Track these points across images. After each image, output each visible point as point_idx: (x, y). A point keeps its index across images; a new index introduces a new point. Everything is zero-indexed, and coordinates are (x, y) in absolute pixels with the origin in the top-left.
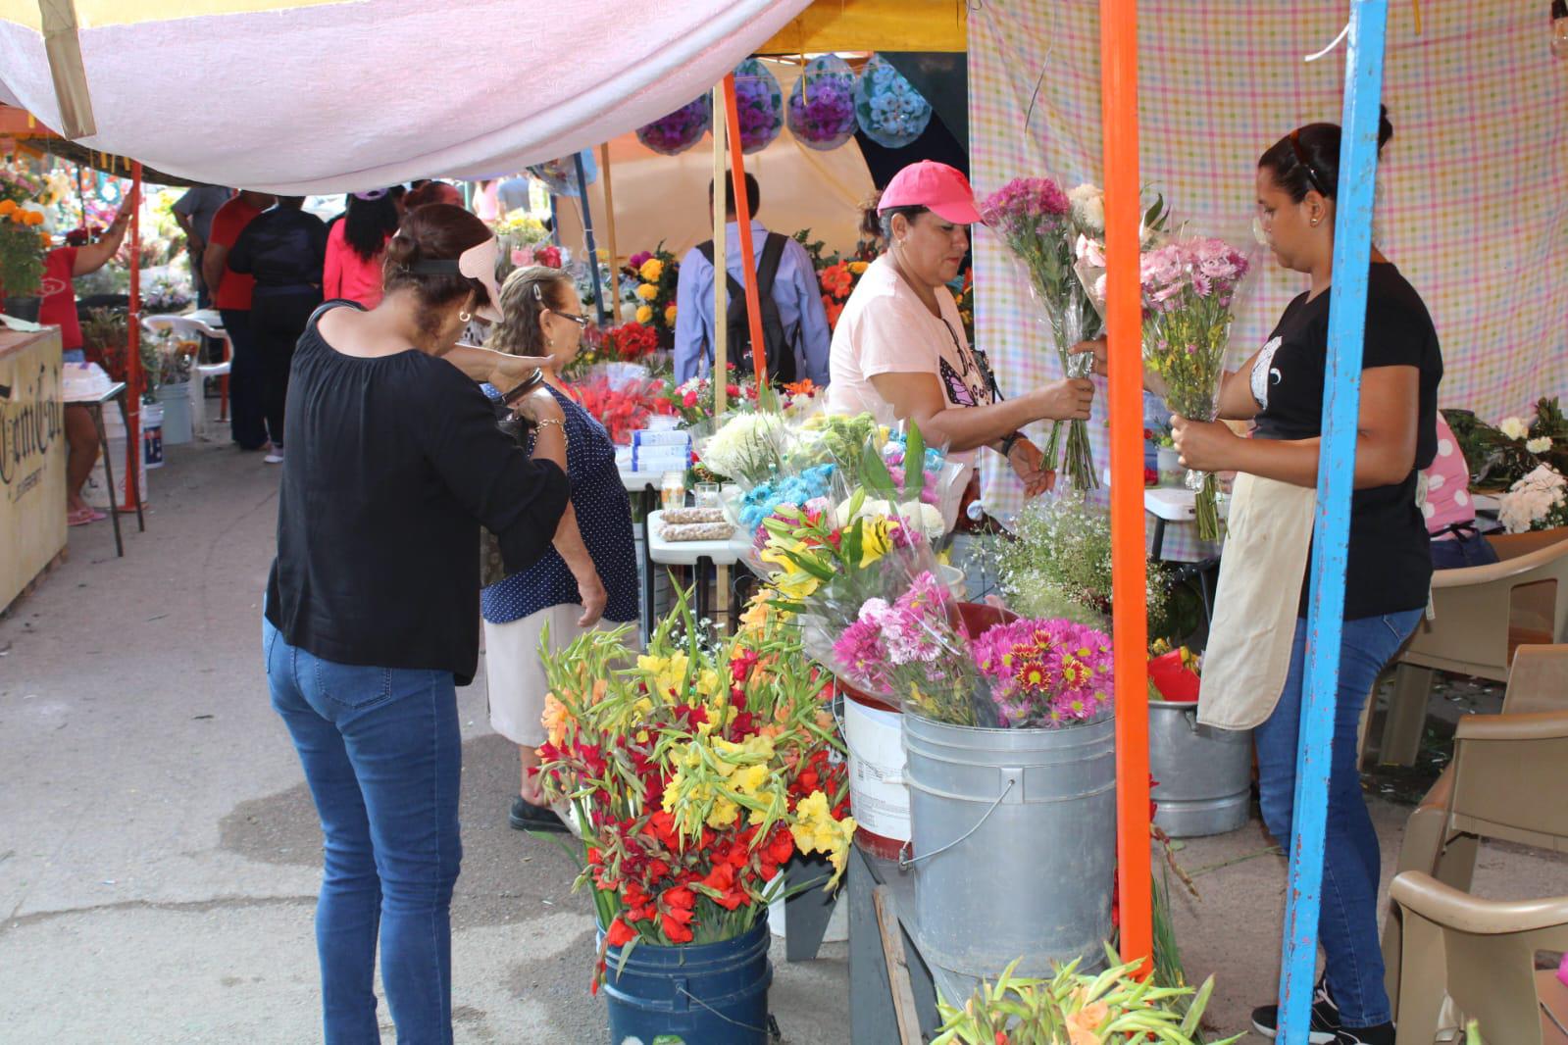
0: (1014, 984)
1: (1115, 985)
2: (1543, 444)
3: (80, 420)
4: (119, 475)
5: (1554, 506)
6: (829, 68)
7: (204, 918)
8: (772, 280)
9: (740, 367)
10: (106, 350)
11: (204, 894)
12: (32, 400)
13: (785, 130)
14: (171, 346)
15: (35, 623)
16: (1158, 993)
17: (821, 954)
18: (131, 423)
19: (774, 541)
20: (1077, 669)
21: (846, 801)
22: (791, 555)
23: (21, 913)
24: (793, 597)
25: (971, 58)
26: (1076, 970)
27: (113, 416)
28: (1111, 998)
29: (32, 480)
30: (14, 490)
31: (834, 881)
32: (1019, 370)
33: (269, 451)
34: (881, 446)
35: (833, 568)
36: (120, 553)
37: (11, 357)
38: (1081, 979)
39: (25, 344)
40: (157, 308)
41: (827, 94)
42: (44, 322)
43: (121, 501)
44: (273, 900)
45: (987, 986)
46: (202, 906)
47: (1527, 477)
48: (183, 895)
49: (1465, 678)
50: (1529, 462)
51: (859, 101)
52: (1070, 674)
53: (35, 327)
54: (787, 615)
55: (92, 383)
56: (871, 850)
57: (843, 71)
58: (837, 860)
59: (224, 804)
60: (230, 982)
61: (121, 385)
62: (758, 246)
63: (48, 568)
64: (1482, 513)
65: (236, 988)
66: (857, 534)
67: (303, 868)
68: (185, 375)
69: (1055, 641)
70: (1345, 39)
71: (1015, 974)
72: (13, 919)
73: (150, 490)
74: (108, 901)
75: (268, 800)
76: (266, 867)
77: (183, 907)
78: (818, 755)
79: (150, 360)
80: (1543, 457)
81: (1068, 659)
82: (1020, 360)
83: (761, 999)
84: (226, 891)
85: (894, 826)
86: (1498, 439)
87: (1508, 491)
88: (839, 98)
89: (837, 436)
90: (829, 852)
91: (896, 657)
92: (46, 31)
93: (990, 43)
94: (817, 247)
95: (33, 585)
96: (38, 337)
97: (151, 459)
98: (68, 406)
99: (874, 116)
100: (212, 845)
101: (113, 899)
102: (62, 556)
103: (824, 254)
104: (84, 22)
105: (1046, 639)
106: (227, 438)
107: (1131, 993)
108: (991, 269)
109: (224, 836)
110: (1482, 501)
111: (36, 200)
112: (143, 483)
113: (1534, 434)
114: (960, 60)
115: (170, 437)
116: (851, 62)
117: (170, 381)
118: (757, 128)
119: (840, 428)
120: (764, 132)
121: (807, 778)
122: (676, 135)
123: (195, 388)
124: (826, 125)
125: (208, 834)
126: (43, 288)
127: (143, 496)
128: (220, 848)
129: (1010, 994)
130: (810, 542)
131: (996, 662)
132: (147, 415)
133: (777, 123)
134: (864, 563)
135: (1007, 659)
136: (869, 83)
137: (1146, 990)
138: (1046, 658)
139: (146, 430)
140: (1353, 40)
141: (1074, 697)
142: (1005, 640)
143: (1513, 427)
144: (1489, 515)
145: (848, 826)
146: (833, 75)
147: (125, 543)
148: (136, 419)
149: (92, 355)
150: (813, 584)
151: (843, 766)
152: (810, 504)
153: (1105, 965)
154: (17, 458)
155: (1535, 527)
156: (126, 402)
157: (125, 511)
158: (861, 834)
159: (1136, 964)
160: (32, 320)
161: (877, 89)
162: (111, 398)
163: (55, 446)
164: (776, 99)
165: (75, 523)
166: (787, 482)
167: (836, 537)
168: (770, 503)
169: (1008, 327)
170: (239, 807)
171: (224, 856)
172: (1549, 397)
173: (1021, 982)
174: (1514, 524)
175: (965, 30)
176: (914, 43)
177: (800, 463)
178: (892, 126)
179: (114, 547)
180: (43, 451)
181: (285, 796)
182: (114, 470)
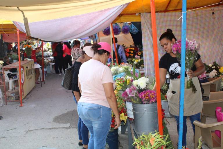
0: (144, 136)
1: (156, 135)
2: (214, 67)
3: (37, 70)
4: (42, 77)
5: (215, 75)
6: (126, 24)
7: (51, 130)
8: (118, 50)
9: (115, 61)
10: (40, 62)
11: (51, 127)
12: (30, 68)
13: (121, 32)
14: (48, 61)
15: (32, 95)
16: (161, 136)
17: (126, 133)
18: (43, 71)
19: (116, 82)
20: (152, 96)
21: (127, 114)
22: (118, 84)
23: (29, 130)
24: (119, 89)
25: (142, 22)
26: (151, 134)
27: (40, 70)
28: (155, 137)
29: (31, 78)
30: (29, 79)
31: (125, 124)
32: (149, 60)
33: (60, 74)
34: (130, 70)
35: (124, 85)
36: (42, 86)
37: (28, 63)
38: (152, 135)
39: (29, 62)
40: (47, 57)
41: (126, 28)
42: (32, 59)
43: (42, 80)
44: (59, 128)
45: (140, 136)
46: (51, 129)
47: (212, 71)
48: (48, 128)
49: (206, 97)
50: (212, 69)
51: (130, 28)
52: (151, 97)
53: (31, 59)
54: (118, 91)
55: (38, 66)
56: (130, 120)
57: (128, 25)
58: (125, 121)
59: (53, 116)
60: (54, 138)
61: (41, 66)
62: (116, 46)
63: (33, 88)
64: (207, 76)
65: (54, 139)
66: (126, 81)
67: (63, 124)
68: (50, 65)
69: (149, 93)
70: (181, 18)
71: (144, 134)
72: (28, 131)
73: (45, 79)
74: (39, 128)
75: (58, 116)
76: (58, 124)
77: (48, 129)
78: (123, 108)
79: (45, 63)
80: (214, 69)
81: (151, 95)
82: (149, 59)
83: (117, 138)
84: (53, 127)
85: (132, 117)
86: (208, 67)
87: (210, 73)
88: (128, 28)
89: (125, 69)
90: (124, 120)
91: (130, 96)
92: (24, 23)
93: (144, 20)
94: (125, 46)
95: (31, 91)
96: (31, 61)
97: (45, 75)
98: (35, 69)
99: (132, 30)
100: (52, 121)
101: (40, 128)
102: (35, 87)
103: (126, 47)
104: (29, 22)
105: (148, 93)
106: (55, 72)
107: (158, 136)
108: (145, 48)
109: (53, 120)
110: (207, 75)
111: (32, 44)
112: (44, 78)
113: (213, 66)
114: (140, 22)
115: (48, 72)
116: (129, 24)
117: (48, 66)
118: (118, 32)
119: (125, 68)
120: (119, 33)
121: (122, 111)
122: (108, 33)
123: (51, 66)
124: (126, 31)
125: (51, 120)
126: (32, 55)
127: (44, 80)
128: (53, 122)
129: (143, 137)
130: (121, 82)
131: (142, 97)
132: (45, 70)
133: (120, 31)
134: (127, 84)
135: (143, 96)
136: (131, 26)
137: (159, 136)
138: (148, 95)
139: (45, 72)
140: (182, 17)
141: (152, 99)
142: (143, 94)
143: (210, 65)
144: (208, 76)
145: (126, 117)
146: (127, 25)
147: (42, 85)
148: (43, 70)
149: (38, 63)
150: (121, 87)
151: (126, 110)
152: (121, 77)
153: (155, 133)
154: (29, 75)
155: (213, 77)
156: (42, 68)
157: (42, 81)
158: (128, 118)
159: (159, 133)
160: (30, 59)
161: (132, 27)
162: (40, 68)
163: (34, 74)
164: (120, 28)
165: (36, 83)
166: (119, 75)
167: (124, 81)
168: (117, 77)
169: (147, 55)
170: (55, 117)
171: (53, 123)
172: (215, 61)
173: (145, 135)
174: (211, 77)
175: (141, 19)
176: (135, 21)
177: (120, 73)
178: (134, 31)
179: (41, 86)
180: (32, 74)
181: (61, 115)
182: (41, 77)
